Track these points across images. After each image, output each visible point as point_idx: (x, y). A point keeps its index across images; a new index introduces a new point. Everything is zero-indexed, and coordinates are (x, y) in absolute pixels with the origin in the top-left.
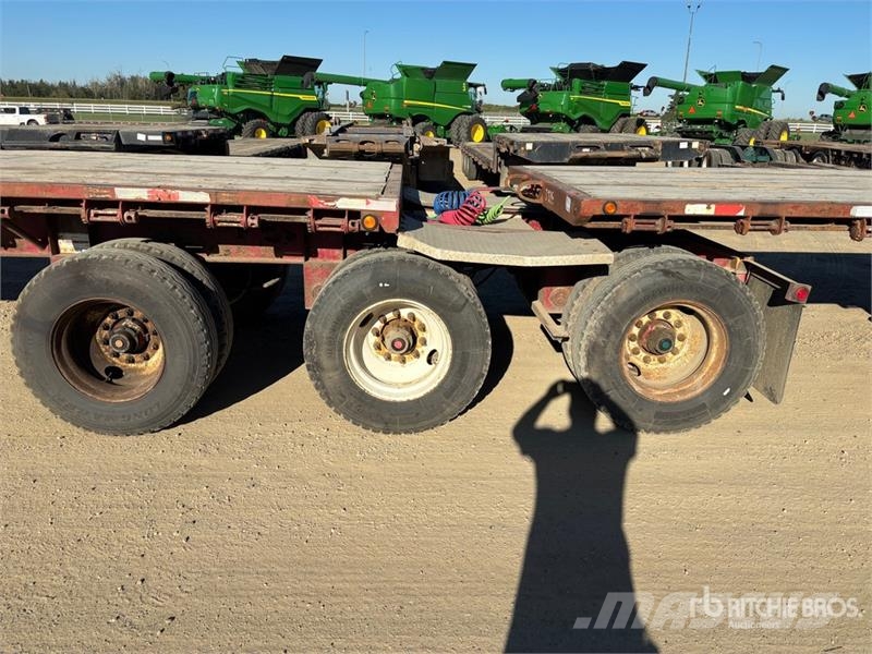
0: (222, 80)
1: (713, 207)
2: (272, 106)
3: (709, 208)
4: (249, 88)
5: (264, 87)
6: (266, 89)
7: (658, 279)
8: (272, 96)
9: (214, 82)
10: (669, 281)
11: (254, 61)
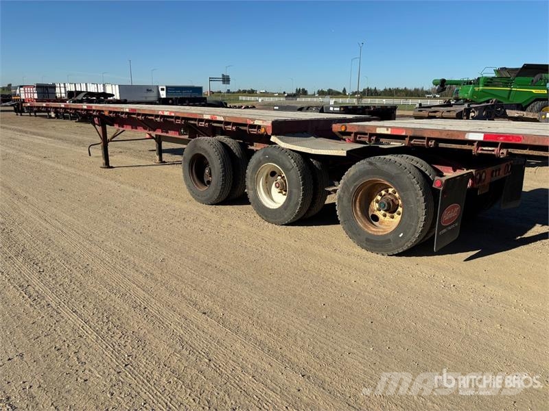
0: (476, 82)
1: (390, 129)
2: (509, 97)
3: (387, 130)
4: (495, 86)
5: (506, 85)
6: (507, 87)
7: (366, 166)
8: (511, 90)
9: (471, 83)
10: (371, 167)
11: (505, 69)
